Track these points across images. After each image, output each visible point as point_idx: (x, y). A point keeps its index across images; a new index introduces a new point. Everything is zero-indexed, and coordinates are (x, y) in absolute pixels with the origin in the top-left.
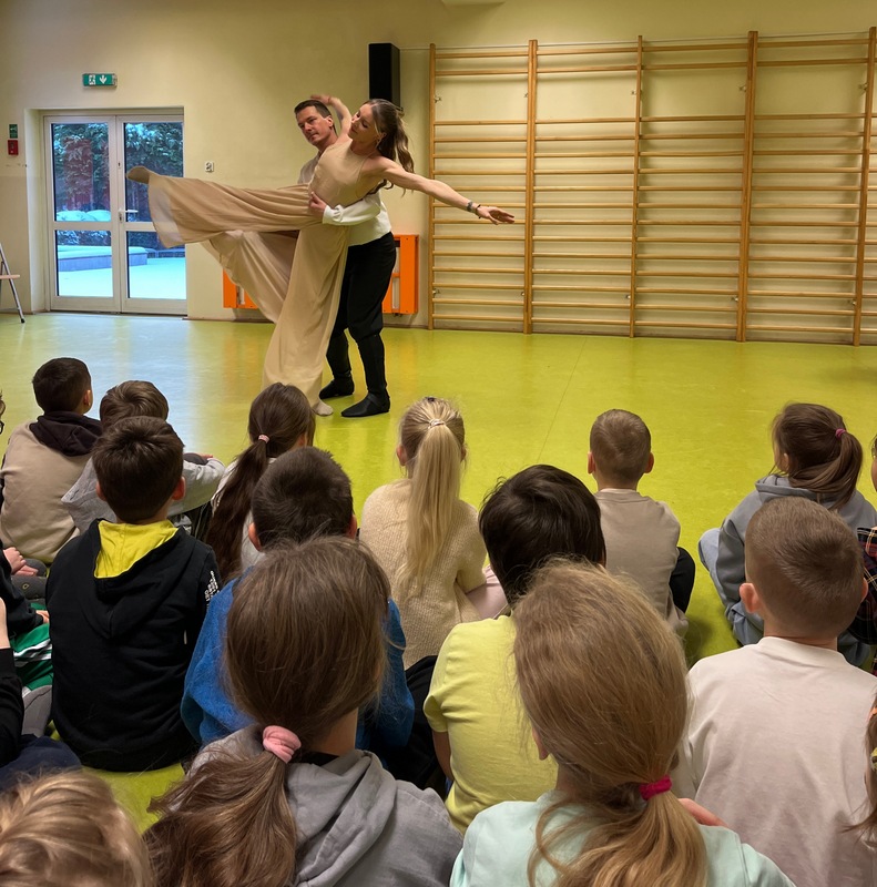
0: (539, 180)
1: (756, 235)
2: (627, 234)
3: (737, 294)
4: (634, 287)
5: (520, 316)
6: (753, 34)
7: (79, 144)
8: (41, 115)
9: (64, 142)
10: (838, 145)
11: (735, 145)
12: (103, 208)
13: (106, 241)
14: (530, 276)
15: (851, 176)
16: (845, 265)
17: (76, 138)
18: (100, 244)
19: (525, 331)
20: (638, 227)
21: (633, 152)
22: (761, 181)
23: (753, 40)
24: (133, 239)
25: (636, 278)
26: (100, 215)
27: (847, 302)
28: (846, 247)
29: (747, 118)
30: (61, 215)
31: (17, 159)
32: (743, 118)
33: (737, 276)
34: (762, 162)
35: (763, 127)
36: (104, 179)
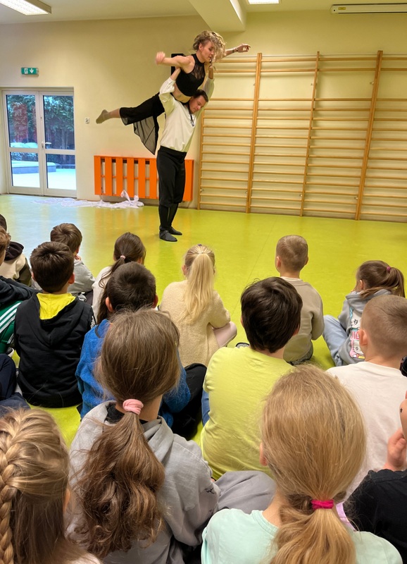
0: (259, 132)
1: (371, 164)
2: (303, 162)
3: (357, 196)
4: (304, 190)
5: (245, 204)
6: (380, 53)
7: (20, 108)
8: (1, 90)
9: (12, 106)
11: (366, 115)
13: (36, 159)
14: (250, 183)
17: (18, 104)
18: (32, 160)
19: (247, 211)
20: (309, 158)
23: (380, 56)
24: (50, 158)
25: (306, 185)
26: (31, 145)
29: (373, 100)
32: (370, 100)
33: (358, 186)
34: (378, 125)
35: (381, 105)
36: (33, 126)
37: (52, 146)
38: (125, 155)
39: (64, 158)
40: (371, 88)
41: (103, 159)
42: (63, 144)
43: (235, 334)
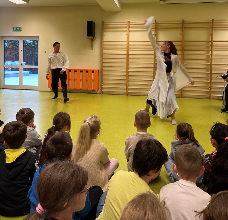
2: (152, 70)
5: (125, 91)
8: (2, 38)
10: (205, 48)
11: (179, 48)
12: (17, 61)
15: (208, 56)
16: (207, 79)
19: (126, 95)
20: (155, 68)
22: (186, 57)
23: (183, 22)
27: (208, 88)
28: (207, 74)
29: (182, 41)
30: (6, 63)
34: (186, 53)
39: (33, 70)
40: (181, 36)
42: (33, 63)
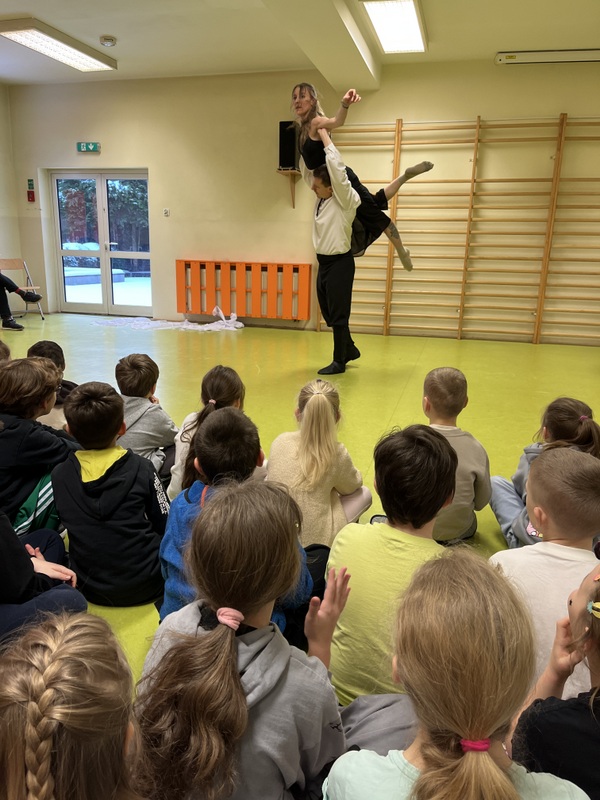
0: (400, 225)
1: (554, 268)
2: (460, 265)
3: (536, 310)
4: (463, 304)
5: (382, 324)
6: (564, 116)
7: (75, 195)
8: (50, 173)
9: (65, 194)
11: (544, 201)
12: (94, 241)
13: (97, 265)
14: (389, 295)
17: (74, 190)
19: (384, 333)
20: (468, 260)
21: (468, 205)
22: (560, 228)
23: (563, 120)
24: (115, 263)
25: (465, 297)
26: (91, 246)
30: (65, 245)
31: (34, 204)
32: (551, 180)
33: (537, 297)
34: (563, 214)
35: (567, 187)
36: (94, 221)
37: (119, 248)
38: (219, 259)
39: (136, 264)
40: (551, 165)
41: (188, 265)
42: (134, 244)
43: (369, 502)
